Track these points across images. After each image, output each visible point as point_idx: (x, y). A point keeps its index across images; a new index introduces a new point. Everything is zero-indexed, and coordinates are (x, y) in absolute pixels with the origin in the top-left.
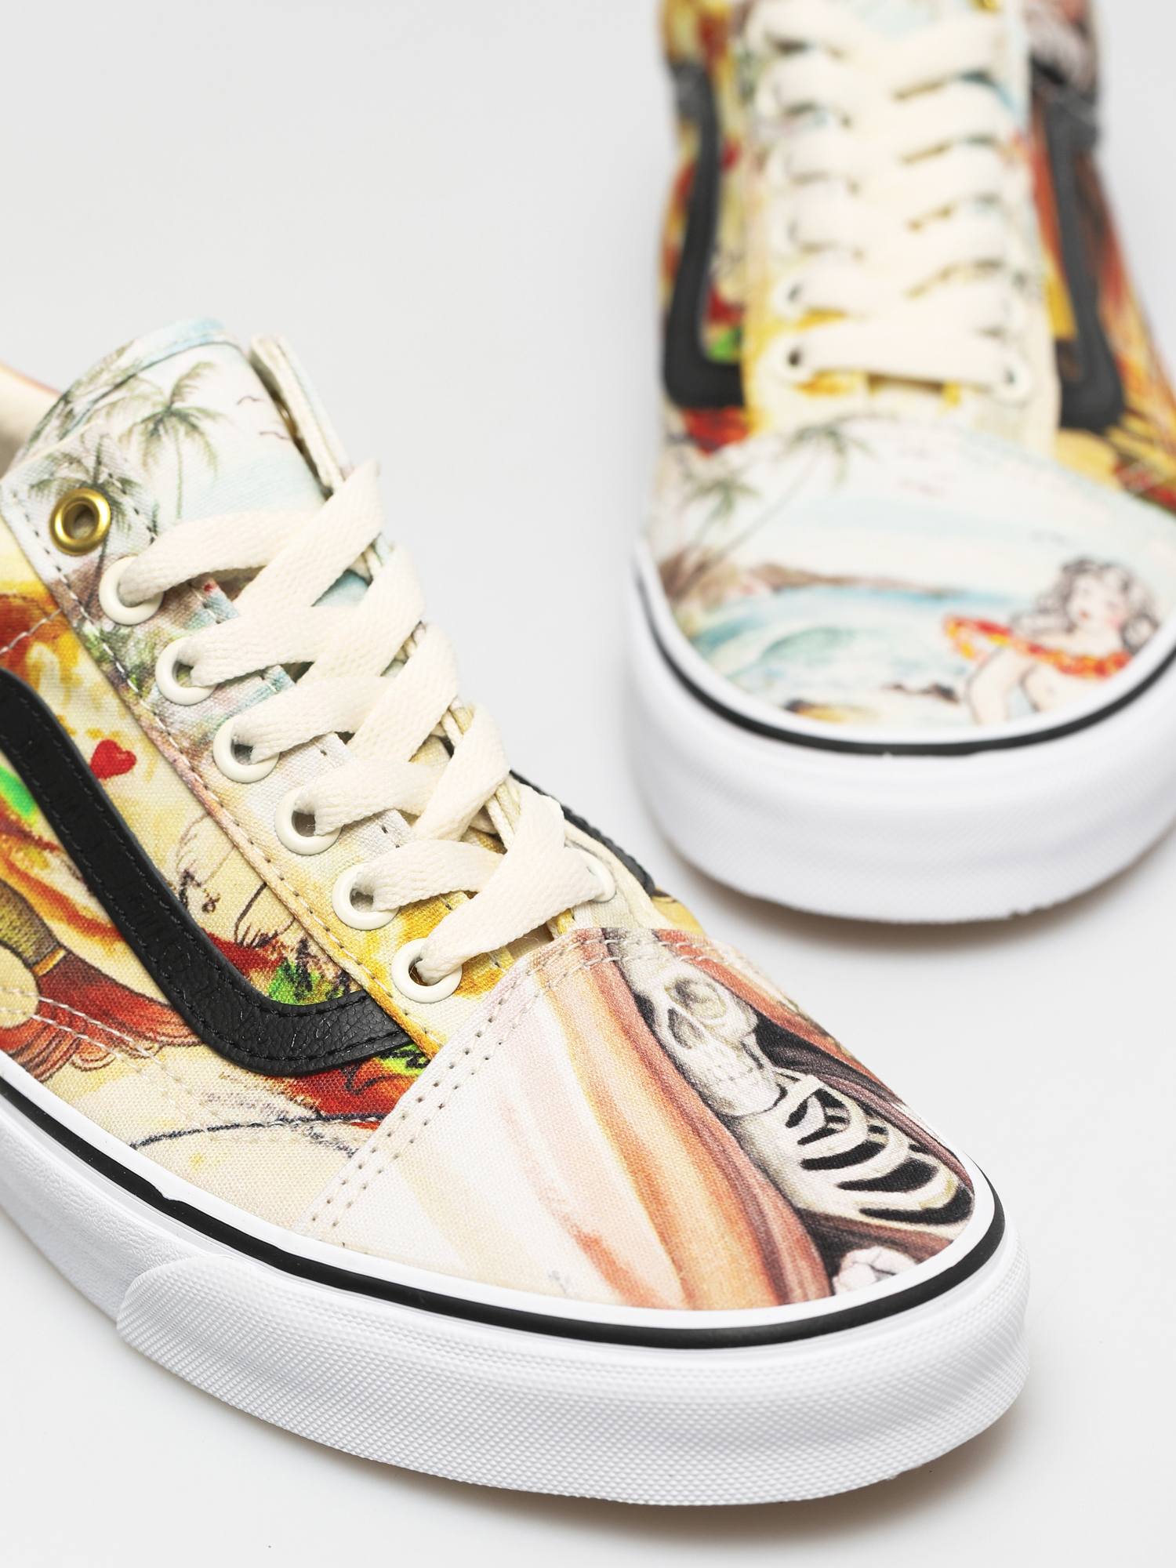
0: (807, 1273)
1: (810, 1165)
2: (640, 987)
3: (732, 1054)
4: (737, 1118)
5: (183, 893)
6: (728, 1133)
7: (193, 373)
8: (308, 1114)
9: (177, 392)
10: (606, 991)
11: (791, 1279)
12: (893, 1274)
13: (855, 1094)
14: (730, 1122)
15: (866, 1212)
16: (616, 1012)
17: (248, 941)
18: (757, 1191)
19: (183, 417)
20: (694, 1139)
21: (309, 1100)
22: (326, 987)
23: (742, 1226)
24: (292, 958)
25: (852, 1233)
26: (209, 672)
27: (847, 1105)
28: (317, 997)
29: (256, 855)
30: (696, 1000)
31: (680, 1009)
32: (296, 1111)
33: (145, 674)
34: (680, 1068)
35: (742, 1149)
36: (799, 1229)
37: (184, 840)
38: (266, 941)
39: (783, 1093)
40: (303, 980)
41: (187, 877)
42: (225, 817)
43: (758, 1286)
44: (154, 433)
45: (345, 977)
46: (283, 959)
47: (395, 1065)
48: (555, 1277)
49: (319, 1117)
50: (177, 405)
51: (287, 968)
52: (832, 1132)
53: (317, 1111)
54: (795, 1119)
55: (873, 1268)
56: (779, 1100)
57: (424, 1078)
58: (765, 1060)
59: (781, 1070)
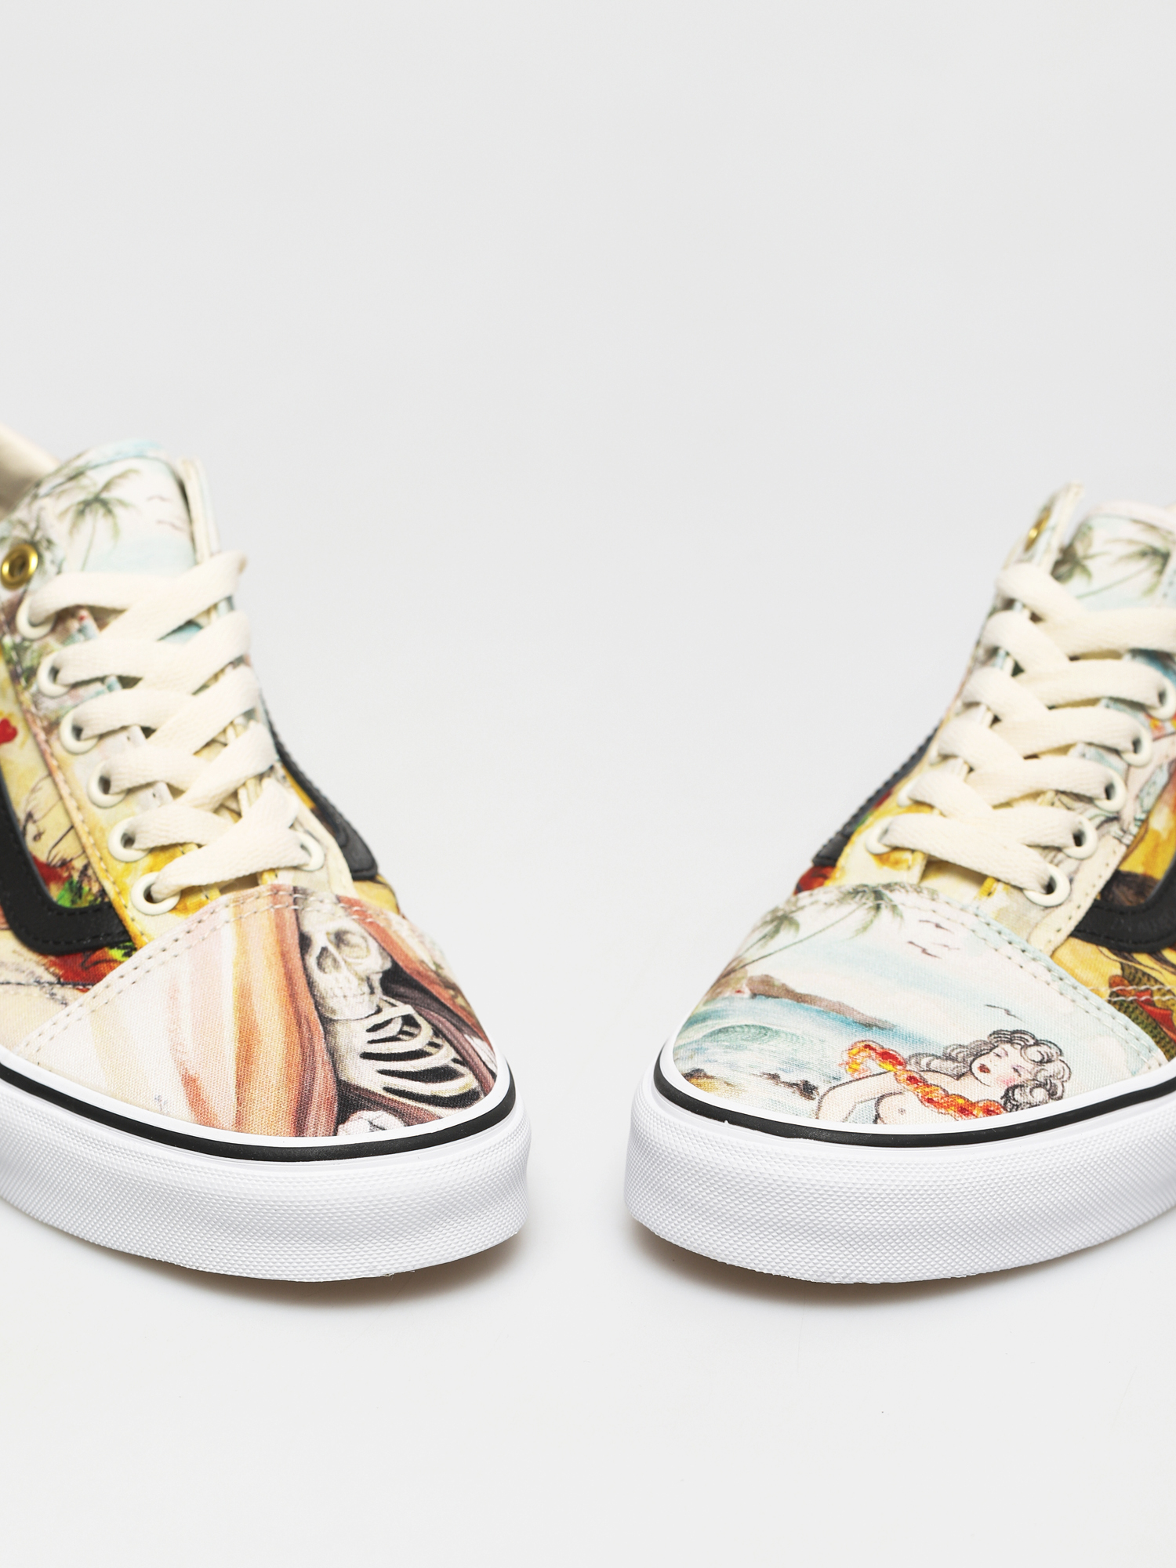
0: (323, 1119)
1: (366, 1056)
2: (307, 928)
3: (355, 982)
4: (334, 1021)
5: (25, 828)
6: (321, 1028)
7: (122, 476)
8: (53, 979)
9: (107, 486)
10: (280, 927)
11: (311, 1120)
12: (384, 1129)
13: (436, 1022)
14: (326, 1022)
15: (387, 1089)
16: (281, 941)
17: (53, 863)
18: (319, 1065)
19: (104, 503)
20: (294, 1028)
21: (57, 971)
22: (90, 898)
23: (296, 1084)
24: (76, 876)
25: (369, 1100)
26: (68, 676)
27: (422, 1025)
28: (84, 903)
29: (71, 804)
30: (347, 944)
31: (332, 949)
32: (48, 977)
33: (31, 673)
34: (311, 984)
35: (325, 1039)
36: (333, 1090)
37: (33, 790)
38: (65, 864)
39: (379, 1011)
40: (77, 891)
41: (30, 816)
42: (59, 777)
43: (286, 1122)
44: (81, 513)
45: (103, 892)
46: (70, 876)
47: (116, 953)
48: (159, 1099)
49: (59, 983)
50: (105, 495)
51: (71, 883)
52: (399, 1040)
53: (59, 979)
54: (376, 1028)
55: (371, 1123)
56: (372, 1015)
57: (129, 963)
58: (378, 990)
59: (385, 998)
